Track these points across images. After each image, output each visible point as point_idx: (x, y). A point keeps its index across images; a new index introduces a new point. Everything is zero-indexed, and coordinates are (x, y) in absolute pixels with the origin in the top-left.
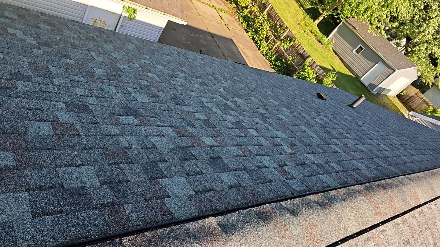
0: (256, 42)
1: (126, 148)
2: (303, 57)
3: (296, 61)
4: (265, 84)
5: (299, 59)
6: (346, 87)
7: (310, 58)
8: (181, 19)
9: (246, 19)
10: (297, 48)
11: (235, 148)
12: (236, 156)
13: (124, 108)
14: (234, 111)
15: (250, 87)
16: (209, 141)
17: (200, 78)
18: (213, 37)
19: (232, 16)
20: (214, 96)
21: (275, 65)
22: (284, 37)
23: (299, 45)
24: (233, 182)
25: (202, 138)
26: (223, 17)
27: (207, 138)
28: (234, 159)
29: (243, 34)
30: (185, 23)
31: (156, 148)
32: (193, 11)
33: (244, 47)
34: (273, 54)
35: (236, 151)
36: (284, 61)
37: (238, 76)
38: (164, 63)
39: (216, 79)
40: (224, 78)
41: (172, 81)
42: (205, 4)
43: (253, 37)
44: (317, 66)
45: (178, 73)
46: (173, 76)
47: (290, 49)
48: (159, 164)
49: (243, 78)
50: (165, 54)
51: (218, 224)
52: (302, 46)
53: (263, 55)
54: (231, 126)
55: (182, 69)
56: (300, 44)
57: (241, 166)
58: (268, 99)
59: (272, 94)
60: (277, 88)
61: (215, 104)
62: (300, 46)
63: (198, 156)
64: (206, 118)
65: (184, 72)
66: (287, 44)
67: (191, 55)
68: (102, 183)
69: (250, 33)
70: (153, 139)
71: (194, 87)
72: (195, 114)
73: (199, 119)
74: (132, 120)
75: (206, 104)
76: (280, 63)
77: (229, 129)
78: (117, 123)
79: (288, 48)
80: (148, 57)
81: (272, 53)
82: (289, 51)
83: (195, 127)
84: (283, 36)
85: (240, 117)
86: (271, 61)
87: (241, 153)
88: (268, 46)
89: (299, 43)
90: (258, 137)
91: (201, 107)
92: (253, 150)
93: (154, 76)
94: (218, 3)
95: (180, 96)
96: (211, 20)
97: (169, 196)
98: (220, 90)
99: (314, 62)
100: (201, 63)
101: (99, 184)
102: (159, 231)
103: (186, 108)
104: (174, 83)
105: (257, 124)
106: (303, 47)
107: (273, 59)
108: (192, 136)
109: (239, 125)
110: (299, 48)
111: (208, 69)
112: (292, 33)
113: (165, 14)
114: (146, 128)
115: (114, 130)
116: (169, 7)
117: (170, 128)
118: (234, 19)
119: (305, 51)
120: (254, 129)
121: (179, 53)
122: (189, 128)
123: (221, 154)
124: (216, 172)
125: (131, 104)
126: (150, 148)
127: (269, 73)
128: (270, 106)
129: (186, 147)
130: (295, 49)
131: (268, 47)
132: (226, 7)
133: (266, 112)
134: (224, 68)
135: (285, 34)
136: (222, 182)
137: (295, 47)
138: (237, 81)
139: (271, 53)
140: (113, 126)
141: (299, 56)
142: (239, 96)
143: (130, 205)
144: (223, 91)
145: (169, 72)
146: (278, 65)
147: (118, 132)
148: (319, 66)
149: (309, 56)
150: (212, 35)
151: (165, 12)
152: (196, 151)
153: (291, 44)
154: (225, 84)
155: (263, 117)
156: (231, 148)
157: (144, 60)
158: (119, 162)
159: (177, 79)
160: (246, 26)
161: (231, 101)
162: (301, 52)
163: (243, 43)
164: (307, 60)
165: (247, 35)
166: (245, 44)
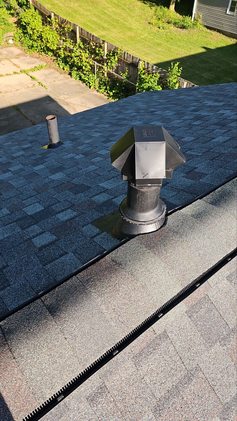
0: (84, 81)
2: (134, 65)
5: (133, 71)
6: (230, 62)
7: (141, 62)
18: (18, 109)
19: (50, 67)
22: (106, 56)
23: (124, 54)
26: (34, 76)
29: (67, 81)
33: (66, 97)
42: (10, 74)
43: (80, 77)
44: (153, 67)
47: (119, 65)
52: (127, 53)
56: (125, 52)
62: (126, 55)
66: (113, 61)
69: (74, 73)
79: (117, 65)
82: (119, 68)
84: (106, 55)
88: (98, 77)
89: (123, 51)
94: (30, 63)
96: (17, 90)
99: (148, 63)
106: (129, 53)
110: (126, 58)
112: (112, 46)
118: (53, 70)
119: (132, 57)
130: (124, 62)
131: (98, 79)
132: (42, 62)
137: (122, 60)
141: (131, 68)
148: (155, 65)
149: (139, 59)
150: (16, 108)
153: (116, 59)
160: (68, 69)
162: (130, 61)
163: (66, 93)
164: (140, 66)
165: (73, 79)
166: (68, 93)
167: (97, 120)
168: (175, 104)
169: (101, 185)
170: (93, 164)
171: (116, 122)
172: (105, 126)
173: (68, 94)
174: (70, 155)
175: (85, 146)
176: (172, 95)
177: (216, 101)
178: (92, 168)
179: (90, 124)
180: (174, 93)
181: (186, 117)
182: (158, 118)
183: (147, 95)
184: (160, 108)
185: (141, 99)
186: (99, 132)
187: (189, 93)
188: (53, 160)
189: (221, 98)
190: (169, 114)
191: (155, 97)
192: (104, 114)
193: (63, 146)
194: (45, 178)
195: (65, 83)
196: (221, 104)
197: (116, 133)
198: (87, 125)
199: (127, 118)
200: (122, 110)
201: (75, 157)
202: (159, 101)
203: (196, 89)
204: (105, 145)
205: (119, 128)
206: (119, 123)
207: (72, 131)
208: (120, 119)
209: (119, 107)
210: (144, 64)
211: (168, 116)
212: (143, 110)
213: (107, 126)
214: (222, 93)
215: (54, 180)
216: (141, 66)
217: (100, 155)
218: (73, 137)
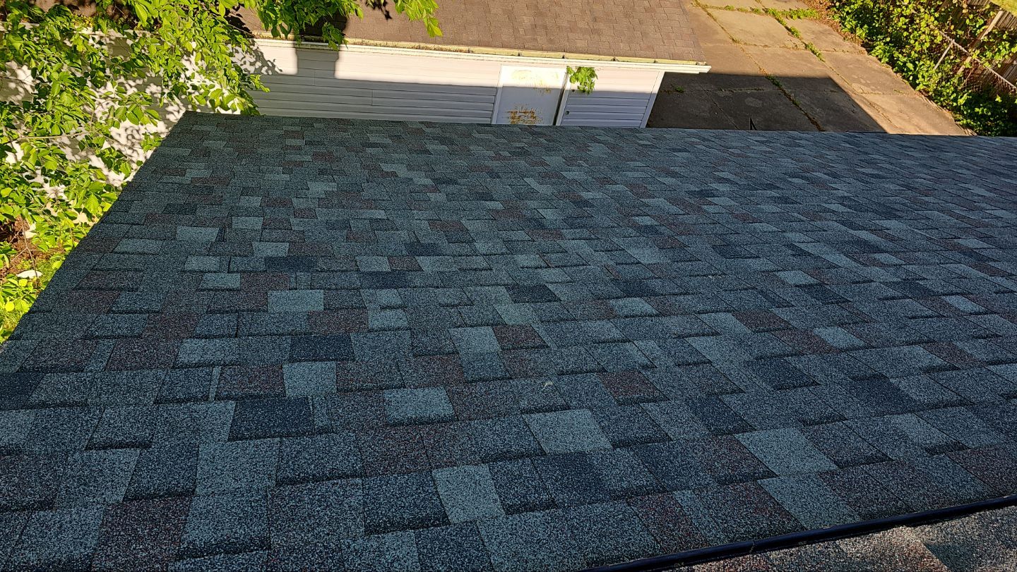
0: (902, 70)
1: (645, 367)
4: (960, 171)
8: (695, 63)
9: (863, 16)
11: (919, 350)
12: (929, 370)
13: (615, 281)
14: (887, 255)
15: (917, 186)
16: (836, 336)
17: (771, 186)
18: (777, 85)
19: (821, 20)
20: (818, 223)
21: (972, 116)
22: (988, 35)
24: (938, 437)
25: (816, 331)
26: (797, 29)
27: (830, 330)
28: (924, 379)
29: (860, 57)
30: (706, 69)
31: (710, 362)
32: (718, 37)
33: (866, 89)
34: (960, 88)
35: (923, 356)
36: (1000, 101)
37: (871, 163)
38: (677, 169)
39: (812, 181)
40: (835, 175)
41: (705, 207)
42: (746, 11)
43: (891, 57)
45: (714, 186)
46: (705, 194)
47: (1015, 62)
48: (727, 399)
49: (888, 166)
50: (675, 150)
51: (927, 545)
53: (930, 98)
54: (891, 292)
55: (721, 175)
57: (948, 396)
58: (982, 209)
59: (987, 194)
60: (1000, 174)
61: (828, 242)
63: (820, 377)
64: (812, 280)
65: (728, 180)
66: (1004, 50)
67: (736, 138)
68: (615, 446)
69: (879, 48)
70: (697, 343)
71: (761, 211)
72: (781, 274)
73: (796, 286)
74: (640, 305)
75: (802, 246)
76: (989, 108)
77: (886, 302)
78: (610, 315)
79: (1008, 62)
80: (638, 164)
81: (956, 88)
82: (1011, 68)
83: (789, 305)
85: (910, 268)
86: (956, 110)
87: (939, 361)
88: (939, 70)
90: (980, 313)
91: (794, 255)
92: (978, 351)
93: (660, 201)
95: (733, 238)
96: (766, 46)
97: (770, 474)
98: (833, 207)
100: (765, 152)
101: (609, 446)
102: (774, 555)
103: (755, 264)
104: (711, 209)
105: (967, 281)
107: (961, 101)
108: (787, 327)
109: (911, 287)
111: (788, 164)
112: (1013, 20)
113: (657, 60)
114: (675, 319)
115: (610, 330)
116: (664, 43)
117: (730, 315)
118: (827, 27)
120: (962, 294)
121: (704, 140)
122: (775, 310)
123: (880, 367)
124: (882, 414)
125: (628, 272)
126: (695, 364)
127: (961, 139)
128: (992, 226)
129: (780, 356)
131: (940, 74)
132: (801, 3)
133: (985, 245)
134: (828, 153)
135: (990, 28)
136: (904, 437)
138: (873, 176)
139: (952, 88)
140: (604, 322)
142: (890, 213)
143: (688, 493)
144: (841, 209)
145: (693, 188)
146: (983, 115)
147: (616, 334)
150: (774, 81)
151: (655, 56)
152: (809, 364)
153: (1015, 49)
154: (842, 190)
155: (978, 259)
156: (906, 349)
157: (632, 173)
158: (638, 398)
159: (715, 200)
160: (864, 35)
161: (872, 231)
163: (862, 81)
165: (873, 57)
166: (868, 82)
173: (867, 85)
195: (858, 60)
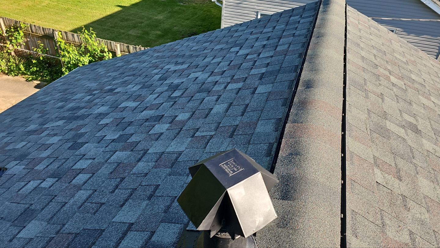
2: (49, 37)
3: (48, 49)
5: (49, 43)
7: (57, 33)
10: (32, 32)
21: (32, 73)
22: (6, 33)
23: (31, 27)
34: (17, 62)
36: (35, 61)
47: (28, 39)
52: (34, 25)
53: (7, 74)
56: (30, 25)
62: (33, 28)
66: (18, 37)
76: (35, 67)
79: (26, 40)
81: (16, 63)
82: (29, 43)
84: (5, 31)
86: (23, 74)
89: (28, 24)
99: (66, 32)
106: (37, 25)
107: (23, 69)
110: (34, 31)
112: (9, 20)
119: (43, 28)
130: (33, 36)
131: (3, 60)
135: (4, 28)
137: (30, 34)
139: (14, 65)
141: (46, 41)
146: (37, 71)
149: (53, 30)
153: (22, 34)
162: (41, 33)
164: (56, 36)
167: (39, 117)
168: (134, 75)
169: (117, 219)
170: (79, 188)
171: (71, 115)
172: (58, 124)
174: (32, 185)
175: (45, 163)
176: (120, 64)
177: (177, 63)
178: (82, 195)
179: (32, 127)
180: (122, 62)
181: (159, 90)
182: (125, 97)
183: (88, 69)
184: (117, 84)
185: (83, 77)
186: (55, 135)
187: (140, 60)
188: (7, 203)
189: (180, 60)
190: (134, 89)
191: (100, 70)
192: (43, 106)
193: (9, 172)
194: (11, 241)
196: (185, 66)
197: (83, 131)
198: (29, 129)
199: (83, 105)
200: (66, 96)
201: (43, 185)
202: (108, 75)
203: (144, 53)
204: (77, 153)
205: (81, 122)
206: (76, 115)
207: (7, 144)
208: (72, 109)
209: (60, 92)
210: (61, 34)
211: (135, 92)
212: (96, 90)
213: (61, 123)
214: (176, 53)
215: (31, 239)
216: (58, 36)
217: (81, 171)
218: (17, 154)
